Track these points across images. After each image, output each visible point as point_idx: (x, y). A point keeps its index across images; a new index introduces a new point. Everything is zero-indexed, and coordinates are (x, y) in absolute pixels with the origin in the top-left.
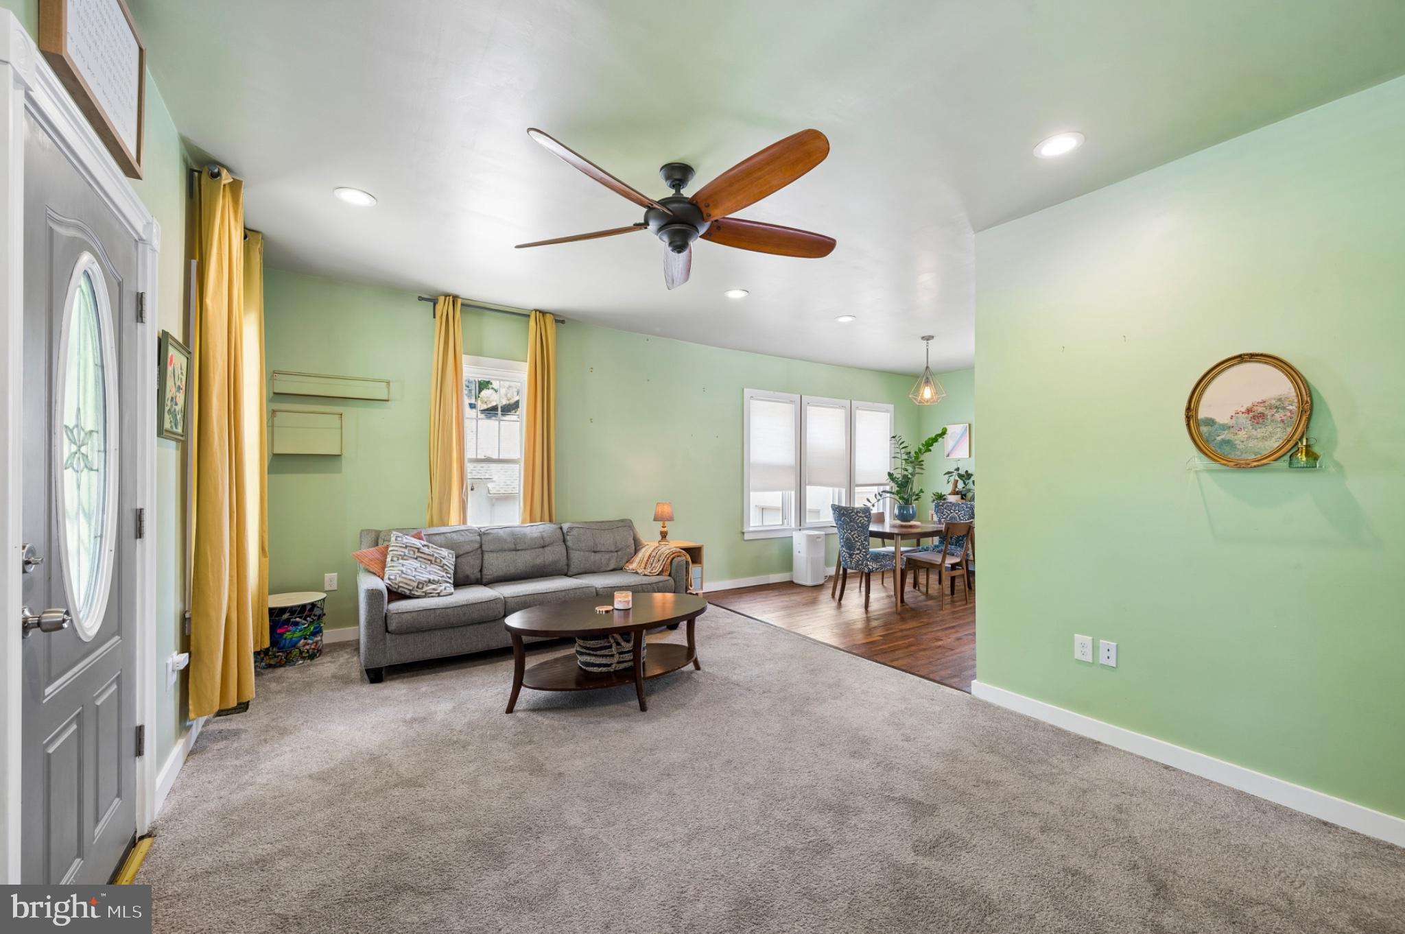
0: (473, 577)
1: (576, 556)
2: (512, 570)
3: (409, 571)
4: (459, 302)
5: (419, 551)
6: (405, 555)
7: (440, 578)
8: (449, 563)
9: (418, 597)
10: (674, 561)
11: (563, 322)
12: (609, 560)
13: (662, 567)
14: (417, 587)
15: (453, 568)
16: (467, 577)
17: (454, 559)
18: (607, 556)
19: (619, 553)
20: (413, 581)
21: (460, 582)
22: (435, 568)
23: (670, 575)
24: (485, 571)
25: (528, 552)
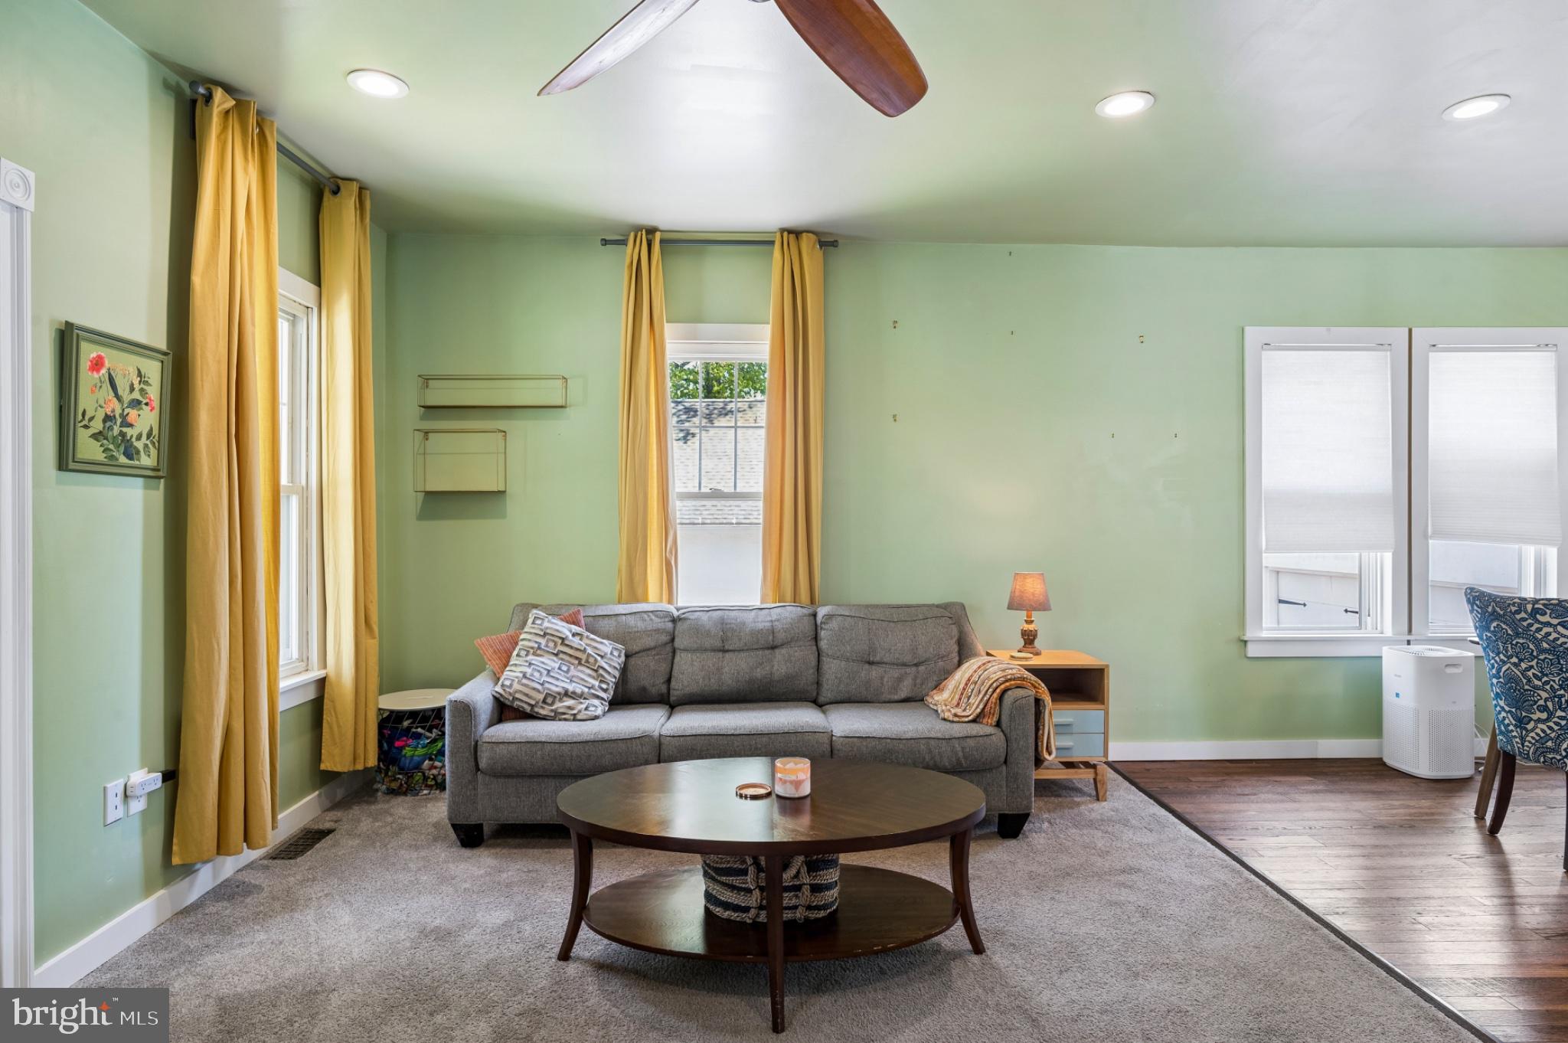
0: (654, 691)
1: (832, 669)
2: (712, 685)
3: (537, 674)
4: (658, 235)
5: (563, 643)
6: (539, 648)
7: (586, 690)
8: (610, 665)
9: (544, 718)
10: (1006, 696)
11: (834, 244)
12: (900, 680)
13: (981, 706)
14: (544, 702)
15: (617, 674)
16: (644, 689)
17: (623, 658)
18: (895, 673)
19: (922, 668)
20: (538, 691)
21: (623, 699)
22: (584, 673)
23: (998, 724)
24: (673, 684)
25: (743, 655)
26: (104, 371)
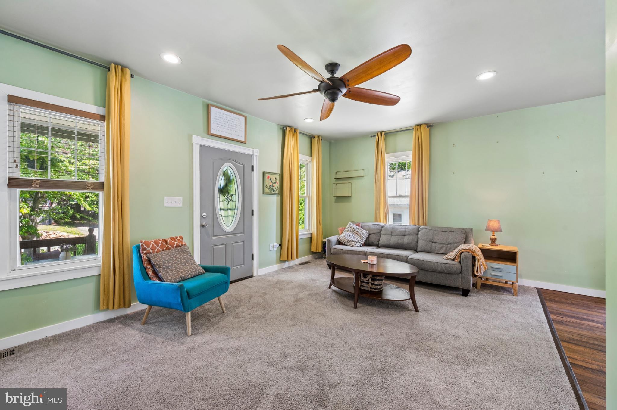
0: (375, 243)
1: (421, 243)
2: (388, 243)
3: (347, 236)
4: (383, 133)
5: (354, 230)
6: (349, 230)
7: (357, 240)
8: (364, 236)
9: (347, 245)
10: (462, 254)
11: (432, 126)
12: (442, 248)
13: (455, 256)
14: (347, 242)
15: (366, 238)
16: (373, 242)
17: (368, 235)
18: (440, 246)
19: (449, 245)
20: (346, 239)
21: (367, 243)
22: (358, 237)
23: (460, 262)
24: (380, 242)
25: (396, 236)
26: (269, 178)
